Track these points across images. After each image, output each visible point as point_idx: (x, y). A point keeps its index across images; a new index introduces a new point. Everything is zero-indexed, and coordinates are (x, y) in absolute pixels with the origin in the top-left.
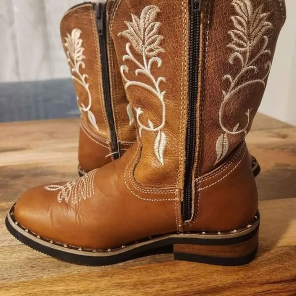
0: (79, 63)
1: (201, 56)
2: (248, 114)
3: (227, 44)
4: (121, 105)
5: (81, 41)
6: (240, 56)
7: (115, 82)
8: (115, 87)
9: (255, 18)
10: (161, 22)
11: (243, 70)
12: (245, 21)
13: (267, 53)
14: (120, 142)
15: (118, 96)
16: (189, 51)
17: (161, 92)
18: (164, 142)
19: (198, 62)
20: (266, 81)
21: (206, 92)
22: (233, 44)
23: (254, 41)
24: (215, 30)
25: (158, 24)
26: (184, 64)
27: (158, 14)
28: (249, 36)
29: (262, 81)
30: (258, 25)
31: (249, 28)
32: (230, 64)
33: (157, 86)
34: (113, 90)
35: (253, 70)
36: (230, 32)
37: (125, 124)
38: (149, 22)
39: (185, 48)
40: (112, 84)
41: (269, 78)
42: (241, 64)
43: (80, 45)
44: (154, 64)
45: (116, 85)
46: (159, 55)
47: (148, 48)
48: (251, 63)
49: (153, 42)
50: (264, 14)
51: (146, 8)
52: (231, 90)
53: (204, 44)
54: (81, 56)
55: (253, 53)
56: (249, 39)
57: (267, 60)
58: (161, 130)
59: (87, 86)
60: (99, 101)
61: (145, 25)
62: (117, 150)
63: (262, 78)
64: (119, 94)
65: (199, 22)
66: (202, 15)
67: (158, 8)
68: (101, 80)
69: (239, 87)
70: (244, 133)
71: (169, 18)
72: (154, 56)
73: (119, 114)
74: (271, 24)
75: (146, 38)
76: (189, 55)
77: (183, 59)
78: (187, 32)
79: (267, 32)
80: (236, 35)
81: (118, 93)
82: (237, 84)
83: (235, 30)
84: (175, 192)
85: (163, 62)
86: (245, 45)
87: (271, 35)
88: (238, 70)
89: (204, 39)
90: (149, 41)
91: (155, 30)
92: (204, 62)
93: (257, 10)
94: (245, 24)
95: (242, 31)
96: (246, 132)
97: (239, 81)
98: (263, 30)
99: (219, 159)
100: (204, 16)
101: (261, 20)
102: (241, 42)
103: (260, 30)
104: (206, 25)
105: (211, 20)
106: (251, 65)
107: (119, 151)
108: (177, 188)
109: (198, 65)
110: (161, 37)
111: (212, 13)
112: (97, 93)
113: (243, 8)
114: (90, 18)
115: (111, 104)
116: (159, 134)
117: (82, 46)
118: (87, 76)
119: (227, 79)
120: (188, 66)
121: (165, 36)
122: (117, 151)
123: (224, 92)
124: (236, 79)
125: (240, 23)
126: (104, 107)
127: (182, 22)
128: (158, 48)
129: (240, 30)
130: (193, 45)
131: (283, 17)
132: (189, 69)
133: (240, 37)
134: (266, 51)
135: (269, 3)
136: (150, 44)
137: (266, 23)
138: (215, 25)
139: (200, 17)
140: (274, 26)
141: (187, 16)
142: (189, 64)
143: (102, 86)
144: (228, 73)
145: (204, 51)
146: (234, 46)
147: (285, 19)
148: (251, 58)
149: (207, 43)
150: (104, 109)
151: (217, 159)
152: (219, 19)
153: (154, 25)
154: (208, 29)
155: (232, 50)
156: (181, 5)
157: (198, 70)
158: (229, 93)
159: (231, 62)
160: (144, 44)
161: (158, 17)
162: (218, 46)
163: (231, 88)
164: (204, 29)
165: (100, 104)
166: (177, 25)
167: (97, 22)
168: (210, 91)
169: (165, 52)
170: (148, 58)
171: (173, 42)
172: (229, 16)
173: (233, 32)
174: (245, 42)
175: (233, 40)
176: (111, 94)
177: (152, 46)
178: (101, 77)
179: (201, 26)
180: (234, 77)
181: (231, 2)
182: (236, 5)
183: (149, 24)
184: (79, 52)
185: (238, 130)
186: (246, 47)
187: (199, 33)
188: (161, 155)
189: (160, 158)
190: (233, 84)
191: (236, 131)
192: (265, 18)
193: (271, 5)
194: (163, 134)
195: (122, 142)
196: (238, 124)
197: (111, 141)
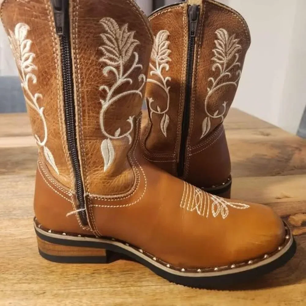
0: (28, 76)
1: (194, 65)
2: (224, 105)
3: (212, 58)
4: (92, 141)
5: (29, 42)
6: (220, 66)
7: (83, 106)
8: (83, 114)
9: (230, 42)
10: (170, 41)
11: (221, 75)
12: (224, 43)
13: (238, 65)
14: (88, 196)
15: (87, 127)
16: (187, 61)
17: (167, 87)
18: (167, 121)
19: (192, 69)
20: (237, 83)
21: (197, 88)
22: (216, 58)
23: (229, 57)
24: (204, 48)
25: (167, 43)
26: (183, 69)
27: (169, 36)
28: (226, 53)
29: (234, 83)
30: (232, 46)
31: (226, 49)
32: (213, 71)
33: (165, 84)
34: (79, 119)
35: (228, 75)
36: (214, 50)
37: (96, 169)
38: (162, 41)
39: (185, 59)
40: (78, 110)
41: (239, 81)
42: (220, 71)
43: (28, 48)
44: (164, 68)
45: (84, 111)
46: (167, 62)
47: (161, 57)
48: (227, 70)
49: (164, 54)
50: (236, 40)
51: (161, 31)
52: (213, 88)
53: (197, 58)
54: (31, 65)
55: (228, 65)
56: (226, 55)
57: (238, 70)
58: (166, 113)
59: (41, 111)
60: (59, 133)
61: (159, 42)
62: (84, 206)
63: (235, 81)
64: (89, 125)
65: (194, 43)
66: (196, 39)
67: (168, 32)
68: (62, 103)
69: (218, 86)
70: (221, 118)
71: (175, 39)
72: (163, 63)
73: (87, 154)
74: (240, 46)
75: (159, 51)
76: (187, 64)
77: (183, 66)
78: (186, 49)
79: (238, 51)
80: (217, 52)
81: (87, 123)
82: (218, 84)
83: (217, 49)
84: (173, 156)
85: (170, 67)
86: (223, 59)
87: (240, 53)
88: (218, 75)
89: (197, 54)
90: (161, 53)
91: (165, 46)
92: (196, 69)
93: (231, 37)
94: (223, 46)
95: (221, 50)
96: (223, 117)
97: (218, 82)
98: (235, 50)
99: (204, 135)
100: (197, 39)
101: (234, 43)
102: (221, 57)
103: (233, 50)
104: (198, 45)
105: (202, 42)
106: (227, 72)
107: (86, 209)
108: (174, 154)
109: (192, 71)
110: (169, 51)
111: (203, 38)
112: (56, 122)
113: (222, 36)
114: (43, 6)
115: (76, 139)
116: (164, 116)
117: (32, 49)
118: (41, 96)
119: (211, 81)
120: (186, 71)
121: (172, 50)
122: (84, 208)
123: (208, 89)
124: (216, 81)
125: (220, 45)
126: (66, 143)
127: (183, 42)
128: (167, 58)
129: (220, 49)
130: (190, 57)
131: (249, 42)
132: (187, 73)
133: (220, 54)
134: (237, 63)
135: (239, 33)
136: (162, 55)
137: (238, 45)
138: (204, 46)
139: (195, 40)
140: (242, 47)
141: (187, 39)
142: (187, 70)
143: (62, 112)
144: (211, 77)
145: (197, 61)
146: (216, 59)
147: (250, 43)
148: (227, 68)
149: (199, 57)
150: (66, 146)
151: (203, 135)
152: (207, 42)
153: (165, 43)
154: (200, 47)
155: (214, 62)
156: (183, 31)
157: (192, 73)
158: (212, 90)
159: (214, 69)
160: (157, 55)
161: (168, 38)
162: (206, 59)
163: (213, 86)
164: (197, 48)
165: (60, 138)
166: (180, 44)
167: (55, 14)
168: (200, 88)
169: (171, 62)
170: (160, 64)
171: (177, 54)
172: (214, 40)
173: (216, 50)
174: (223, 57)
175: (215, 55)
176: (77, 124)
177: (163, 56)
178: (62, 98)
179: (195, 46)
180: (215, 80)
181: (215, 31)
182: (218, 34)
183: (162, 42)
184: (27, 59)
185: (217, 115)
186: (224, 60)
187: (194, 50)
188: (165, 130)
189: (164, 132)
190: (214, 84)
191: (216, 116)
192: (237, 42)
193: (241, 34)
194: (167, 116)
195: (90, 196)
196: (218, 111)
197: (74, 193)
